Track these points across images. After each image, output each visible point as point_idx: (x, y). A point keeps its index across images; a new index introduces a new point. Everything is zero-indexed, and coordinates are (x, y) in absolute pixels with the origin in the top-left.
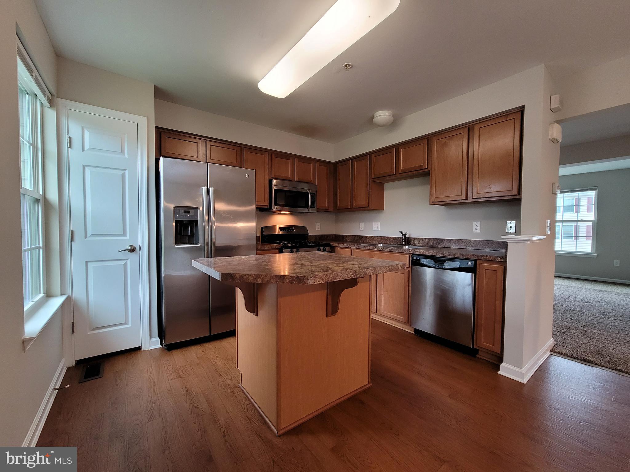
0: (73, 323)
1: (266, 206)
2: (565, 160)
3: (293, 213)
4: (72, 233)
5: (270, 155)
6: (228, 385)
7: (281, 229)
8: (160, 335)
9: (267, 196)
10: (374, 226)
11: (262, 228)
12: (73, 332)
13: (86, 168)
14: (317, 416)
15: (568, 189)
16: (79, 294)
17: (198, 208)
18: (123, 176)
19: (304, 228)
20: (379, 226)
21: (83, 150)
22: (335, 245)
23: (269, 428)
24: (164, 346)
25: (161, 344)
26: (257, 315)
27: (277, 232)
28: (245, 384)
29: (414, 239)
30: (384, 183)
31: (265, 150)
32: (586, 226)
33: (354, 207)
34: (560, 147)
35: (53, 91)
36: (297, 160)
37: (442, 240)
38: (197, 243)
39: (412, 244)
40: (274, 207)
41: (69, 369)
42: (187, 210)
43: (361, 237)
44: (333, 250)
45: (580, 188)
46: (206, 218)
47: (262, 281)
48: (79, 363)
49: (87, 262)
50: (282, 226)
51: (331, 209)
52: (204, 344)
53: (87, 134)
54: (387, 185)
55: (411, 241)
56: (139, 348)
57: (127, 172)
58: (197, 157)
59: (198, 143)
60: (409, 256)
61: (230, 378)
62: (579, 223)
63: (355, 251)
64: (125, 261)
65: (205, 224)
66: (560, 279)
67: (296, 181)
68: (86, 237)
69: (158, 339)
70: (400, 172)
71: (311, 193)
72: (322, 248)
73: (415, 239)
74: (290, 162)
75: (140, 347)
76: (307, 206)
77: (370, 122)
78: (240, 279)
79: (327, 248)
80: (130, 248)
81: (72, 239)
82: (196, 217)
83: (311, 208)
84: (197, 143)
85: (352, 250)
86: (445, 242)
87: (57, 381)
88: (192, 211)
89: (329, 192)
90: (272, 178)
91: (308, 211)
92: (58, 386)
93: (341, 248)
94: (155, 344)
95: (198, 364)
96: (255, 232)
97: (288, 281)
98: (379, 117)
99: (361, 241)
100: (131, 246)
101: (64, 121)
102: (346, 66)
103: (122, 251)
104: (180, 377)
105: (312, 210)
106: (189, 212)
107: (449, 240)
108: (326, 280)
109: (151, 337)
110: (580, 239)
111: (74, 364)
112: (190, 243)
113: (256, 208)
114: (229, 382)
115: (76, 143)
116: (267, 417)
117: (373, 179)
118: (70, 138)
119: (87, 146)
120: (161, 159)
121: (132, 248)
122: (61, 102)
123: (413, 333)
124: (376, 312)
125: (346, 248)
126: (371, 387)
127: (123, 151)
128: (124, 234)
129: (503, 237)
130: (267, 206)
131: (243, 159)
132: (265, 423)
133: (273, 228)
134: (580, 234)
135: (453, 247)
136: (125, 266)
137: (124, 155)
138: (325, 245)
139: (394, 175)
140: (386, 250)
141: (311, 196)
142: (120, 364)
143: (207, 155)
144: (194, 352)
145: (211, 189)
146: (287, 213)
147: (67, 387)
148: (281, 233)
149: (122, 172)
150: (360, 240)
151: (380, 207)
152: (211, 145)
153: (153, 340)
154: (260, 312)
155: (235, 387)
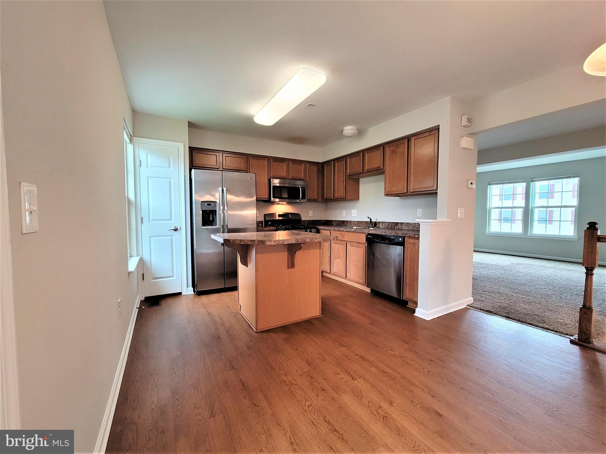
0: (143, 274)
1: (266, 198)
3: (289, 203)
4: (142, 219)
5: (269, 160)
6: (233, 312)
7: (280, 216)
8: (194, 286)
9: (267, 191)
10: (352, 213)
11: (265, 215)
12: (143, 279)
13: (149, 178)
14: (281, 327)
16: (146, 257)
17: (216, 202)
18: (170, 182)
19: (298, 215)
20: (356, 214)
21: (147, 167)
22: (320, 227)
23: (253, 329)
24: (196, 293)
25: (194, 291)
26: (247, 267)
27: (277, 218)
28: (243, 312)
29: (379, 222)
30: (359, 179)
31: (266, 157)
33: (335, 198)
35: (132, 134)
36: (290, 162)
37: (397, 223)
38: (216, 226)
39: (377, 226)
40: (272, 199)
41: (141, 301)
42: (209, 203)
43: (343, 222)
44: (318, 231)
46: (222, 208)
47: (244, 243)
48: (147, 298)
49: (150, 237)
50: (281, 213)
51: (320, 200)
52: (221, 293)
53: (149, 156)
54: (361, 180)
55: (377, 225)
56: (180, 294)
57: (172, 179)
58: (216, 165)
59: (217, 155)
60: (366, 235)
61: (235, 309)
64: (172, 237)
65: (221, 212)
67: (290, 179)
68: (149, 221)
69: (192, 288)
70: (365, 171)
71: (302, 188)
72: (309, 230)
73: (379, 223)
74: (285, 165)
75: (181, 292)
76: (299, 198)
77: (340, 135)
78: (233, 242)
79: (313, 230)
80: (174, 228)
81: (142, 222)
82: (215, 208)
83: (302, 199)
84: (216, 155)
86: (399, 225)
87: (137, 304)
88: (212, 204)
89: (318, 186)
90: (271, 177)
91: (300, 201)
92: (138, 307)
93: (324, 230)
94: (189, 291)
95: (216, 302)
96: (256, 218)
97: (256, 243)
98: (347, 131)
99: (343, 225)
100: (175, 227)
101: (137, 150)
102: (309, 105)
103: (170, 230)
104: (205, 307)
105: (302, 201)
106: (210, 205)
107: (402, 223)
108: (278, 243)
109: (187, 287)
111: (144, 299)
112: (211, 225)
113: (257, 200)
114: (234, 311)
115: (144, 164)
116: (252, 325)
117: (348, 176)
118: (140, 160)
119: (149, 165)
120: (193, 170)
121: (176, 228)
122: (135, 139)
123: (370, 292)
124: (346, 278)
125: (327, 230)
126: (322, 317)
127: (169, 166)
128: (171, 219)
129: (417, 220)
130: (268, 198)
131: (249, 164)
132: (251, 327)
133: (273, 215)
135: (404, 229)
136: (172, 239)
137: (170, 168)
138: (311, 228)
139: (361, 173)
140: (352, 231)
141: (302, 190)
142: (170, 301)
143: (224, 164)
144: (214, 297)
145: (225, 189)
146: (284, 203)
147: (143, 307)
148: (280, 218)
149: (169, 180)
150: (342, 223)
151: (356, 198)
152: (226, 156)
153: (189, 288)
155: (237, 313)
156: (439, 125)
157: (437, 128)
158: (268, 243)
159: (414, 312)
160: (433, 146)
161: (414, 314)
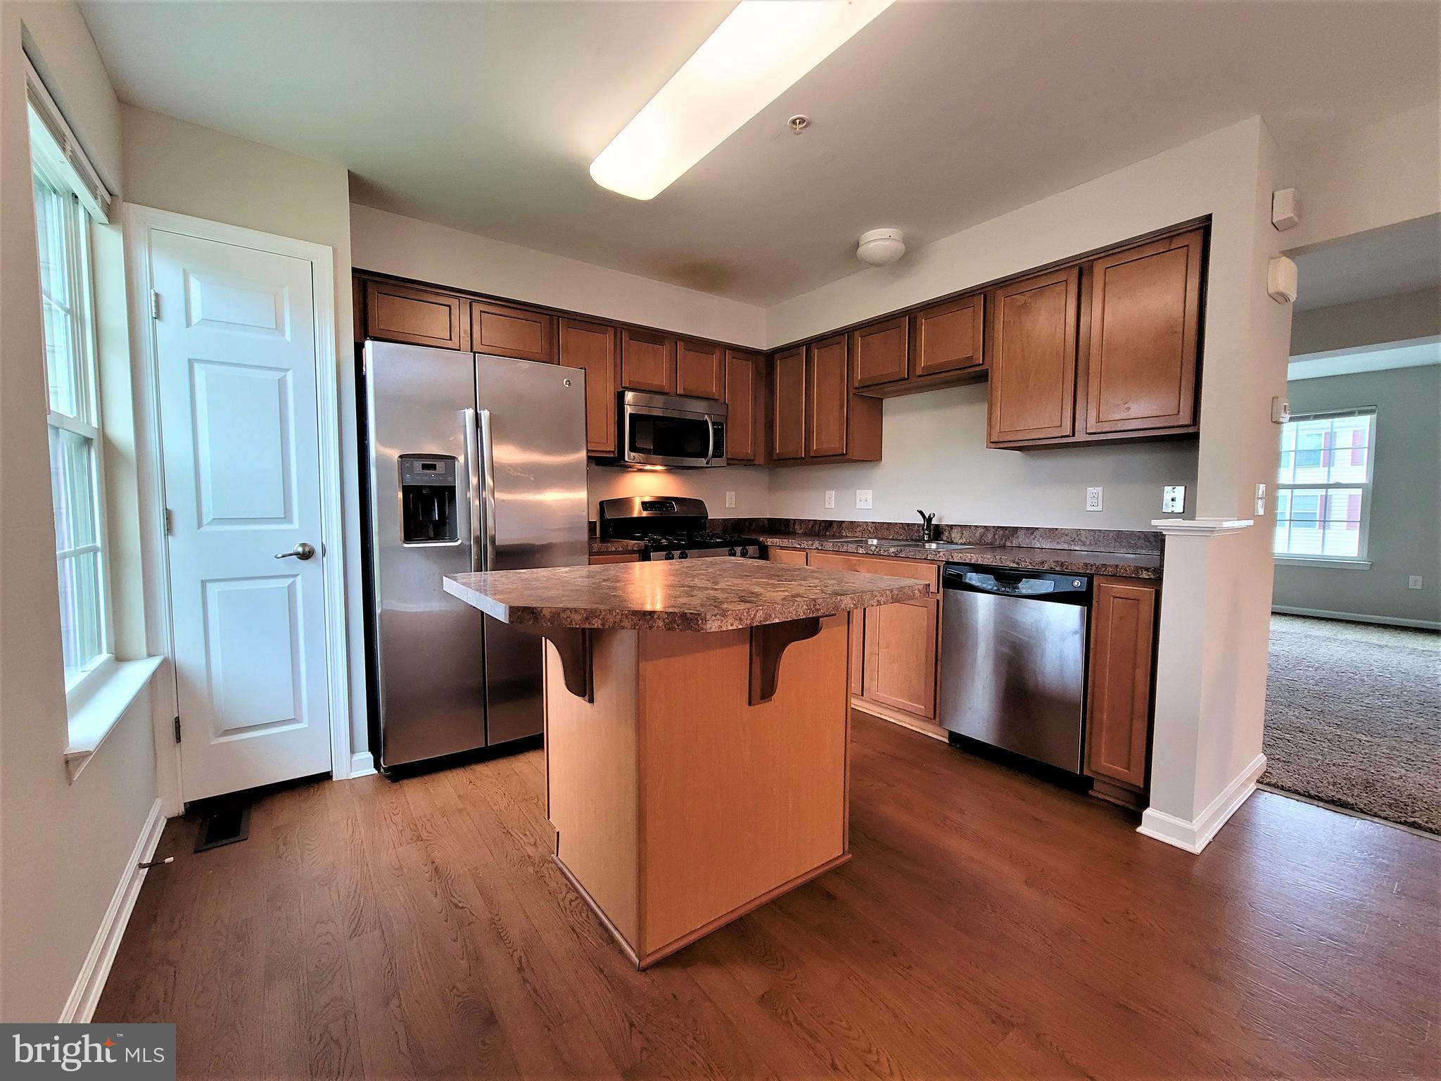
0: (177, 720)
1: (610, 452)
2: (1304, 342)
3: (672, 469)
4: (168, 516)
5: (619, 334)
6: (529, 857)
7: (645, 505)
8: (375, 746)
9: (612, 430)
10: (858, 499)
11: (602, 503)
12: (178, 739)
13: (197, 367)
14: (727, 926)
15: (1307, 412)
16: (188, 655)
17: (453, 458)
18: (282, 384)
19: (699, 504)
20: (870, 501)
21: (188, 324)
22: (770, 541)
23: (622, 951)
24: (382, 770)
25: (377, 765)
26: (591, 701)
27: (637, 511)
28: (566, 856)
29: (951, 527)
30: (882, 399)
31: (609, 324)
32: (1347, 497)
33: (812, 454)
34: (1293, 313)
35: (115, 187)
36: (680, 345)
37: (1015, 530)
38: (454, 539)
39: (945, 538)
40: (628, 455)
41: (170, 821)
42: (429, 462)
43: (829, 524)
44: (764, 553)
45: (1336, 409)
46: (474, 480)
48: (196, 809)
49: (204, 583)
50: (647, 499)
51: (760, 460)
52: (473, 767)
53: (195, 285)
54: (888, 403)
55: (942, 533)
56: (327, 776)
57: (290, 375)
58: (451, 339)
59: (452, 307)
60: (939, 567)
61: (532, 840)
62: (1331, 491)
63: (813, 554)
64: (290, 580)
65: (471, 494)
66: (1283, 618)
67: (680, 395)
68: (200, 525)
69: (370, 756)
70: (919, 372)
71: (714, 424)
72: (740, 548)
73: (952, 529)
74: (665, 350)
75: (329, 772)
76: (703, 454)
77: (850, 256)
78: (552, 620)
79: (751, 549)
80: (300, 550)
81: (169, 529)
82: (450, 479)
83: (714, 456)
84: (449, 306)
85: (807, 553)
86: (1021, 533)
87: (145, 846)
88: (440, 465)
89: (754, 422)
90: (624, 388)
91: (707, 463)
92: (148, 859)
93: (782, 548)
94: (363, 765)
95: (460, 811)
96: (585, 513)
97: (661, 624)
98: (871, 245)
99: (828, 533)
100: (304, 545)
101: (142, 255)
102: (794, 122)
103: (283, 556)
104: (420, 838)
105: (716, 462)
106: (433, 467)
107: (1031, 531)
108: (748, 622)
109: (353, 751)
110: (1331, 528)
111: (182, 810)
112: (438, 536)
113: (589, 458)
114: (530, 850)
115: (172, 308)
116: (617, 929)
117: (856, 388)
118: (157, 295)
119: (196, 315)
120: (369, 344)
121: (307, 550)
122: (133, 211)
123: (947, 741)
124: (862, 695)
125: (794, 549)
126: (850, 861)
127: (279, 328)
128: (287, 518)
129: (1154, 522)
130: (613, 452)
131: (556, 344)
132: (612, 940)
133: (625, 503)
134: (1332, 516)
135: (1039, 546)
136: (291, 589)
137: (283, 335)
138: (745, 543)
139: (905, 379)
140: (886, 554)
141: (714, 429)
142: (285, 810)
143: (475, 336)
144: (450, 784)
145: (485, 415)
146: (659, 468)
147: (167, 860)
148: (645, 514)
149: (278, 375)
150: (824, 530)
151: (873, 455)
152: (481, 311)
153: (357, 757)
154: (599, 695)
155: (545, 861)
156: (1212, 214)
157: (1204, 226)
158: (713, 625)
159: (1139, 823)
160: (1180, 285)
161: (1139, 829)
